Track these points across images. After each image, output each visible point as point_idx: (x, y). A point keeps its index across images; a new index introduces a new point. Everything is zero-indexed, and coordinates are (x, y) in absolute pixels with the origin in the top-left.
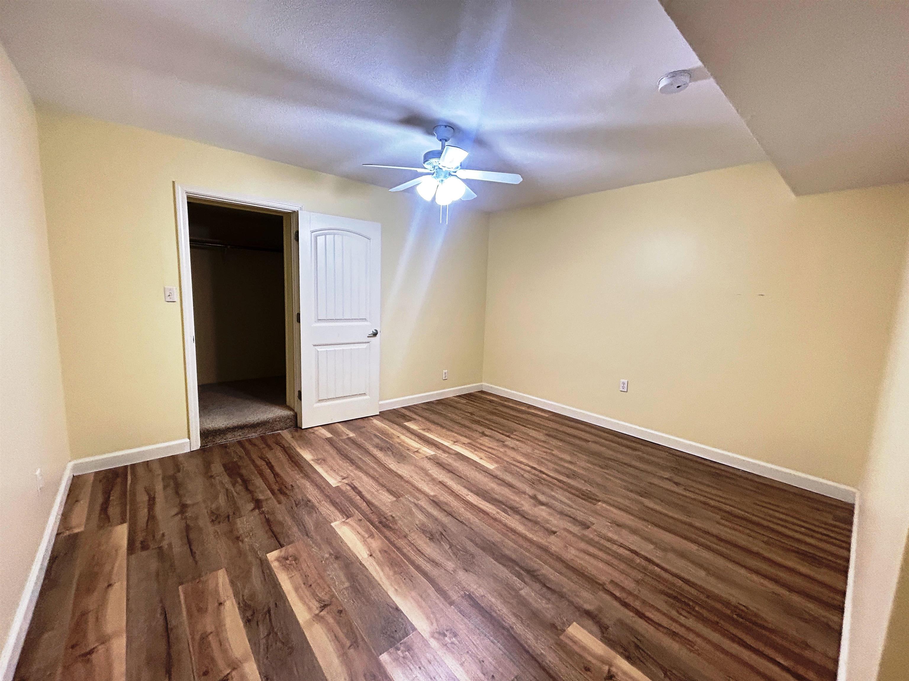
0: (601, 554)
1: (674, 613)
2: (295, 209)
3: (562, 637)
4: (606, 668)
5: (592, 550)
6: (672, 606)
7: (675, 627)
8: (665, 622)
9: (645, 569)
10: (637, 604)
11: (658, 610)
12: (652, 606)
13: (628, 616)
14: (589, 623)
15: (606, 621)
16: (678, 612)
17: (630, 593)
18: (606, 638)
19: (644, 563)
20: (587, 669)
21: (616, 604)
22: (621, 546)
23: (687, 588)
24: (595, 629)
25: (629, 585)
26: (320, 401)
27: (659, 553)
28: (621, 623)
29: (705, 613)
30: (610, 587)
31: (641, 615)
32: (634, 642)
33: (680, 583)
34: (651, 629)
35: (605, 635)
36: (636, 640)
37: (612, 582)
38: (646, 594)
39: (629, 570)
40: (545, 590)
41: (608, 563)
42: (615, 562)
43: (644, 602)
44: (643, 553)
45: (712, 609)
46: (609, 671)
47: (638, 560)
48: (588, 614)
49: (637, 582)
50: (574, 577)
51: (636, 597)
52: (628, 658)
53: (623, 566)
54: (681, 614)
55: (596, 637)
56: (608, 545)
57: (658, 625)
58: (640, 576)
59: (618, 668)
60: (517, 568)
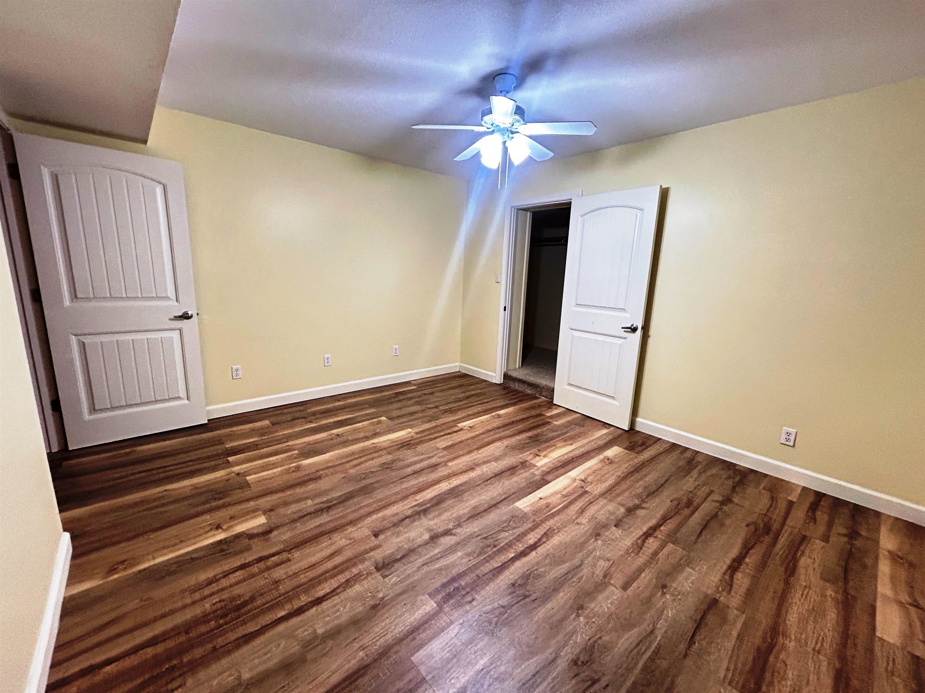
0: (329, 565)
1: (225, 595)
2: (570, 197)
3: (260, 512)
4: (224, 527)
5: (338, 560)
6: (233, 599)
7: (214, 587)
8: (224, 583)
9: (289, 600)
10: (255, 569)
11: (237, 583)
12: (244, 580)
13: (249, 557)
14: (260, 530)
15: (256, 540)
16: (223, 601)
17: (269, 568)
18: (243, 535)
19: (297, 604)
20: (231, 518)
21: (265, 553)
22: (333, 592)
23: (241, 631)
24: (255, 531)
25: (279, 573)
26: (570, 384)
27: (304, 633)
28: (248, 549)
29: (203, 629)
30: (285, 556)
31: (243, 567)
32: (227, 550)
33: (251, 628)
34: (226, 567)
35: (245, 535)
36: (227, 552)
37: (289, 560)
38: (259, 582)
39: (295, 582)
40: (305, 513)
41: (312, 566)
42: (311, 574)
43: (253, 576)
44: (313, 611)
45: (201, 640)
46: (221, 528)
47: (304, 599)
48: (270, 531)
49: (277, 582)
50: (309, 534)
51: (262, 572)
52: (220, 542)
53: (303, 578)
54: (220, 601)
55: (248, 530)
56: (342, 578)
57: (226, 575)
58: (282, 589)
59: (219, 534)
60: (335, 502)
